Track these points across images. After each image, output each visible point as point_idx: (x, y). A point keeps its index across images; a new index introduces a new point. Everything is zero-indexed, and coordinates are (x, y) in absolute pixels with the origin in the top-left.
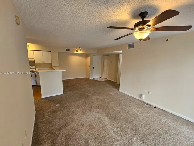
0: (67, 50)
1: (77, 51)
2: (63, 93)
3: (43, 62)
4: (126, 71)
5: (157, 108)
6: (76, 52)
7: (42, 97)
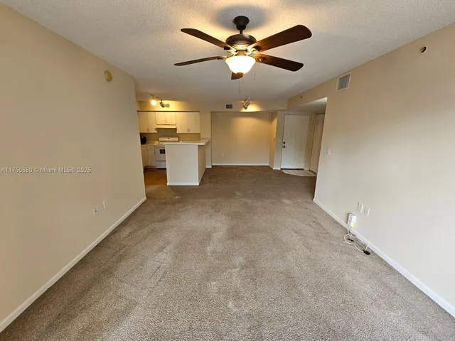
0: (227, 108)
1: (246, 108)
2: (198, 184)
3: (188, 130)
4: (329, 151)
5: (375, 254)
6: (244, 110)
7: (168, 184)
